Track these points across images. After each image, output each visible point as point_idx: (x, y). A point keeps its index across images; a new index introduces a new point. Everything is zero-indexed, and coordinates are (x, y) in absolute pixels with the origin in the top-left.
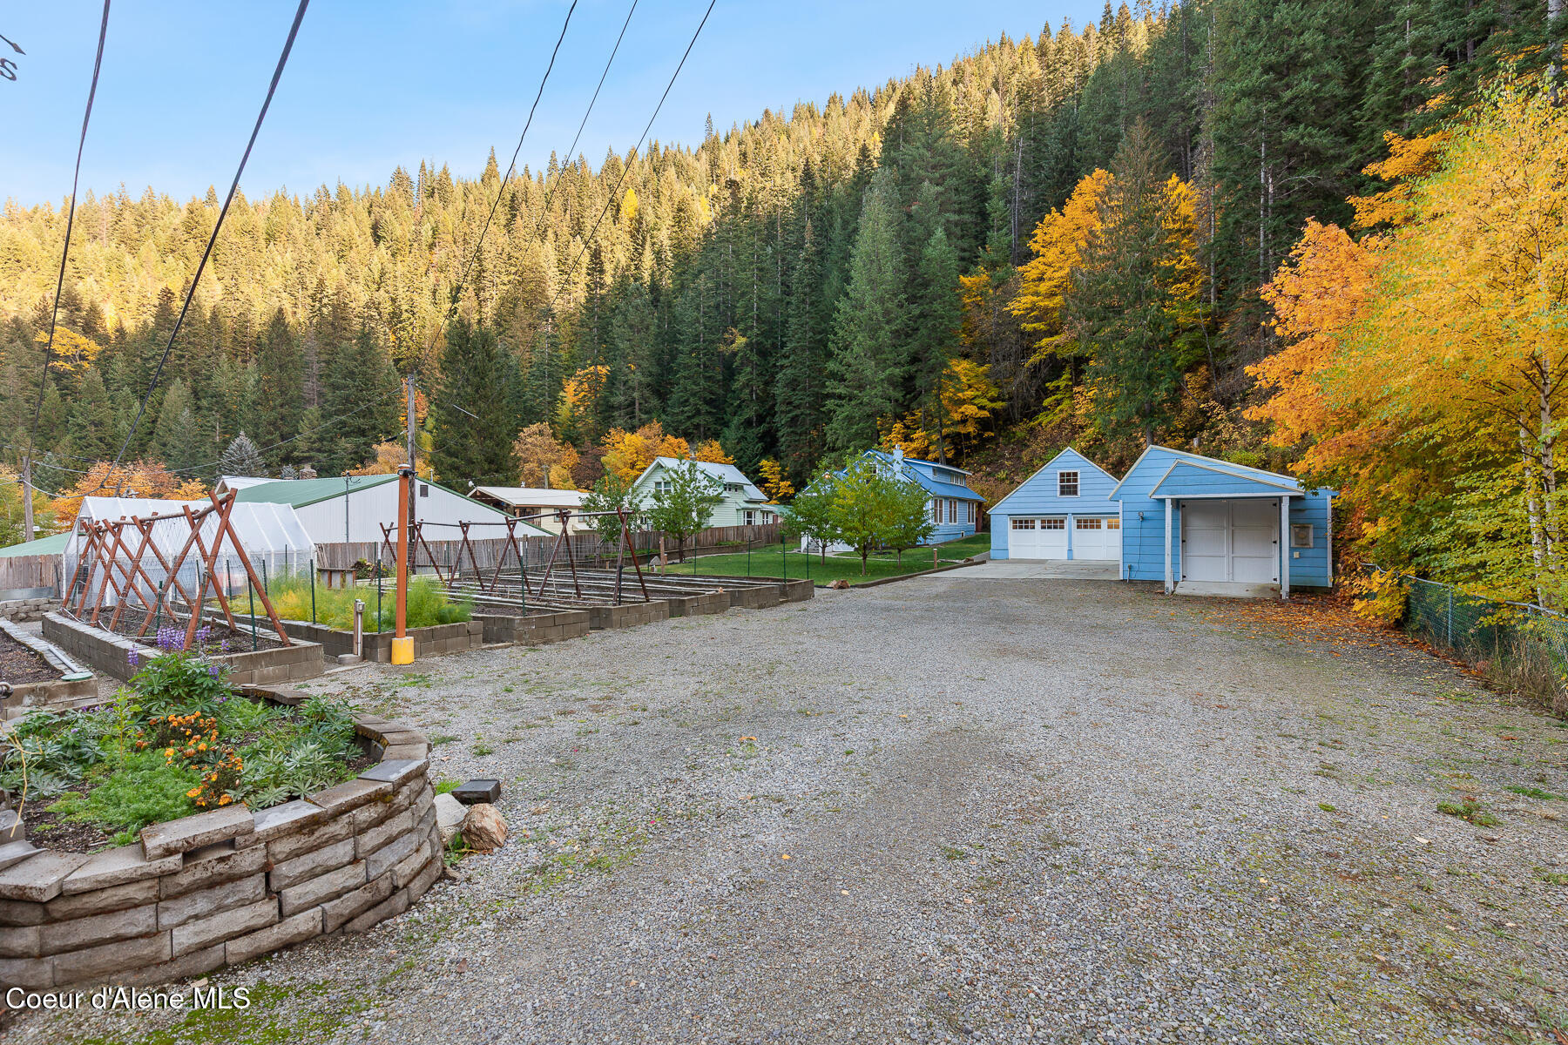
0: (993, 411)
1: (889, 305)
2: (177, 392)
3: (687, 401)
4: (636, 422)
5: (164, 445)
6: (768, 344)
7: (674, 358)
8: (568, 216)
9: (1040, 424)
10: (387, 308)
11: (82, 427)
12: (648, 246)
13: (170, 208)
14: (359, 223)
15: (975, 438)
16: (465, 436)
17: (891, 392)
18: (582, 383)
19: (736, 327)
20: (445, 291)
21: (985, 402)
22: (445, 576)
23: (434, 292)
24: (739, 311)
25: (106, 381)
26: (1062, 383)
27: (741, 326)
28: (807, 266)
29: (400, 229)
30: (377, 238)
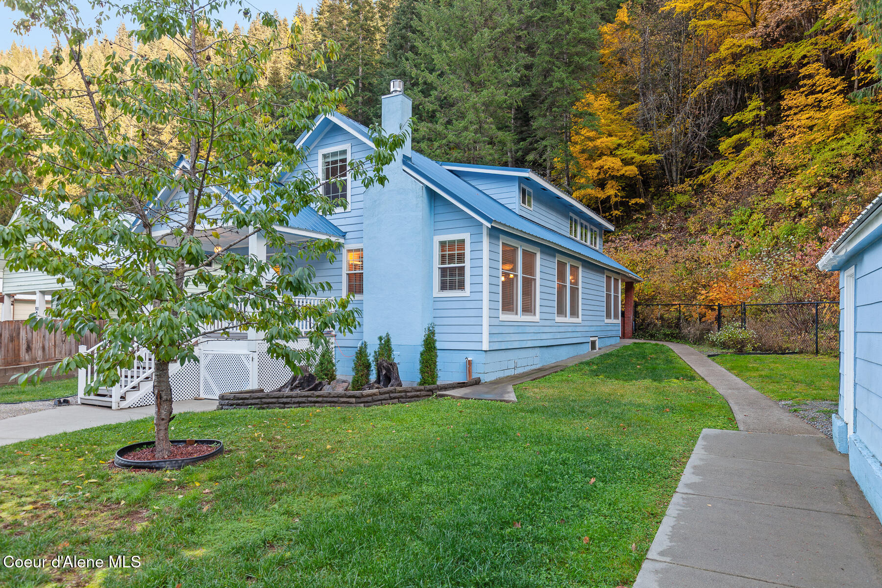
0: (641, 166)
9: (713, 179)
15: (616, 206)
21: (630, 154)
26: (747, 116)
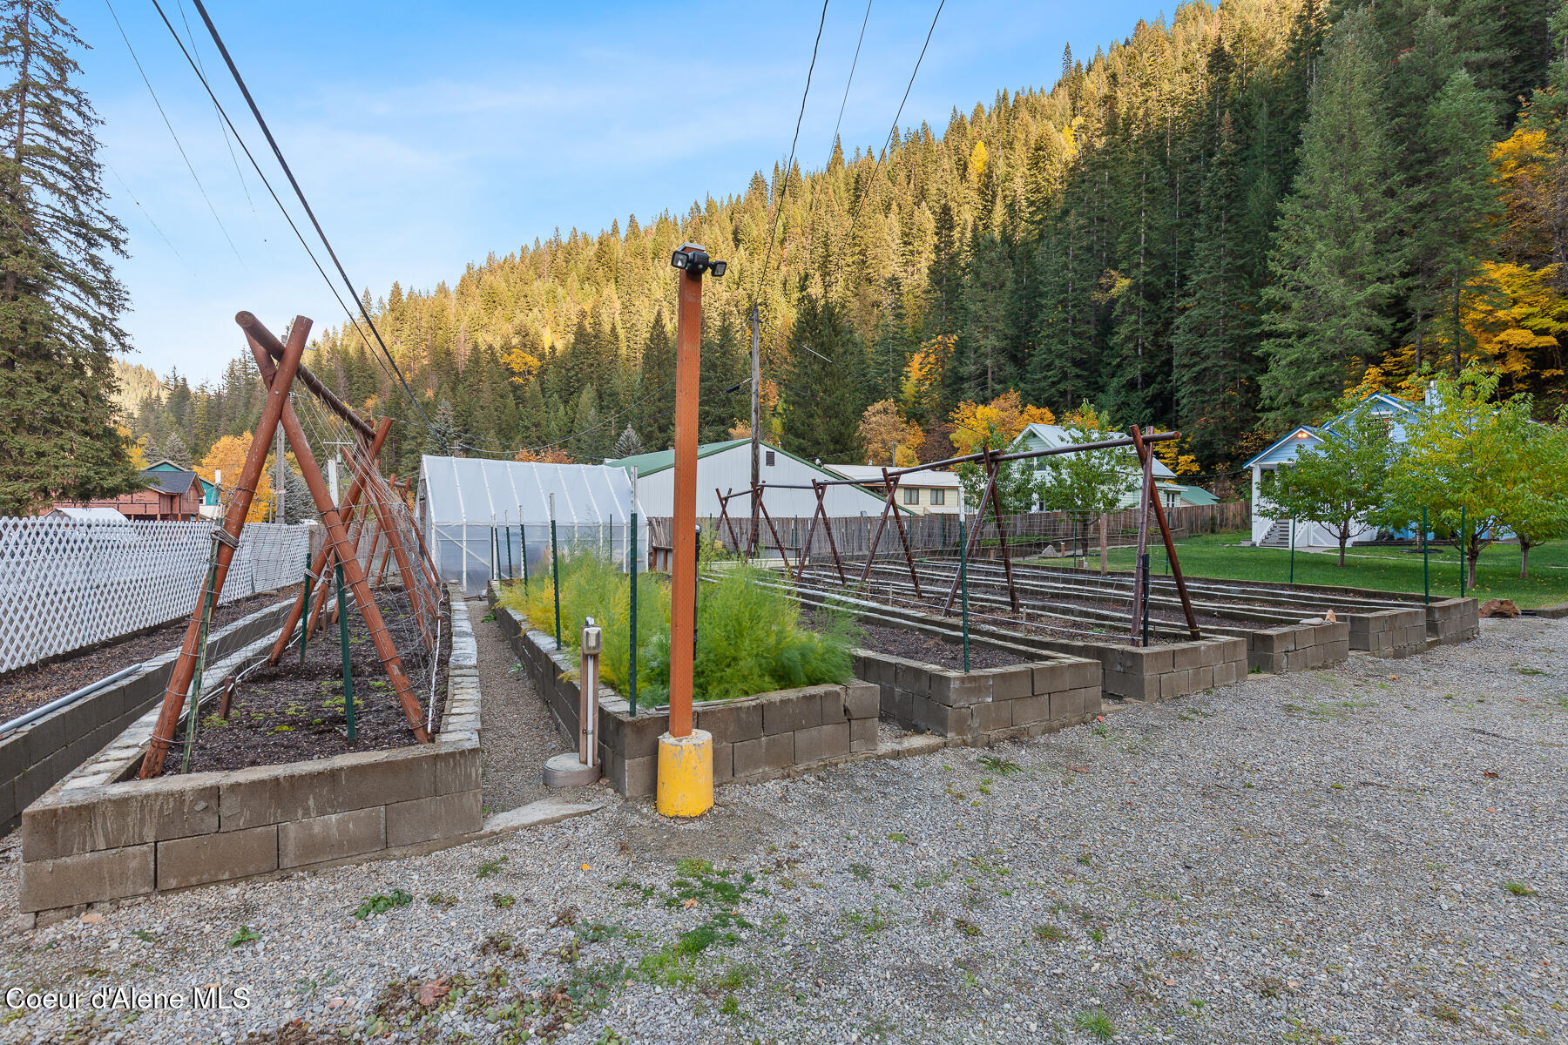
1: (1372, 195)
2: (587, 395)
3: (1050, 365)
4: (988, 393)
5: (579, 441)
6: (1161, 284)
7: (1033, 316)
8: (912, 186)
10: (745, 304)
11: (527, 428)
12: (999, 201)
13: (587, 243)
14: (722, 229)
16: (812, 416)
17: (1376, 321)
18: (928, 355)
19: (1115, 269)
20: (794, 280)
22: (792, 562)
23: (785, 284)
24: (1121, 247)
25: (543, 390)
27: (1124, 265)
28: (1224, 171)
29: (756, 229)
30: (737, 241)
